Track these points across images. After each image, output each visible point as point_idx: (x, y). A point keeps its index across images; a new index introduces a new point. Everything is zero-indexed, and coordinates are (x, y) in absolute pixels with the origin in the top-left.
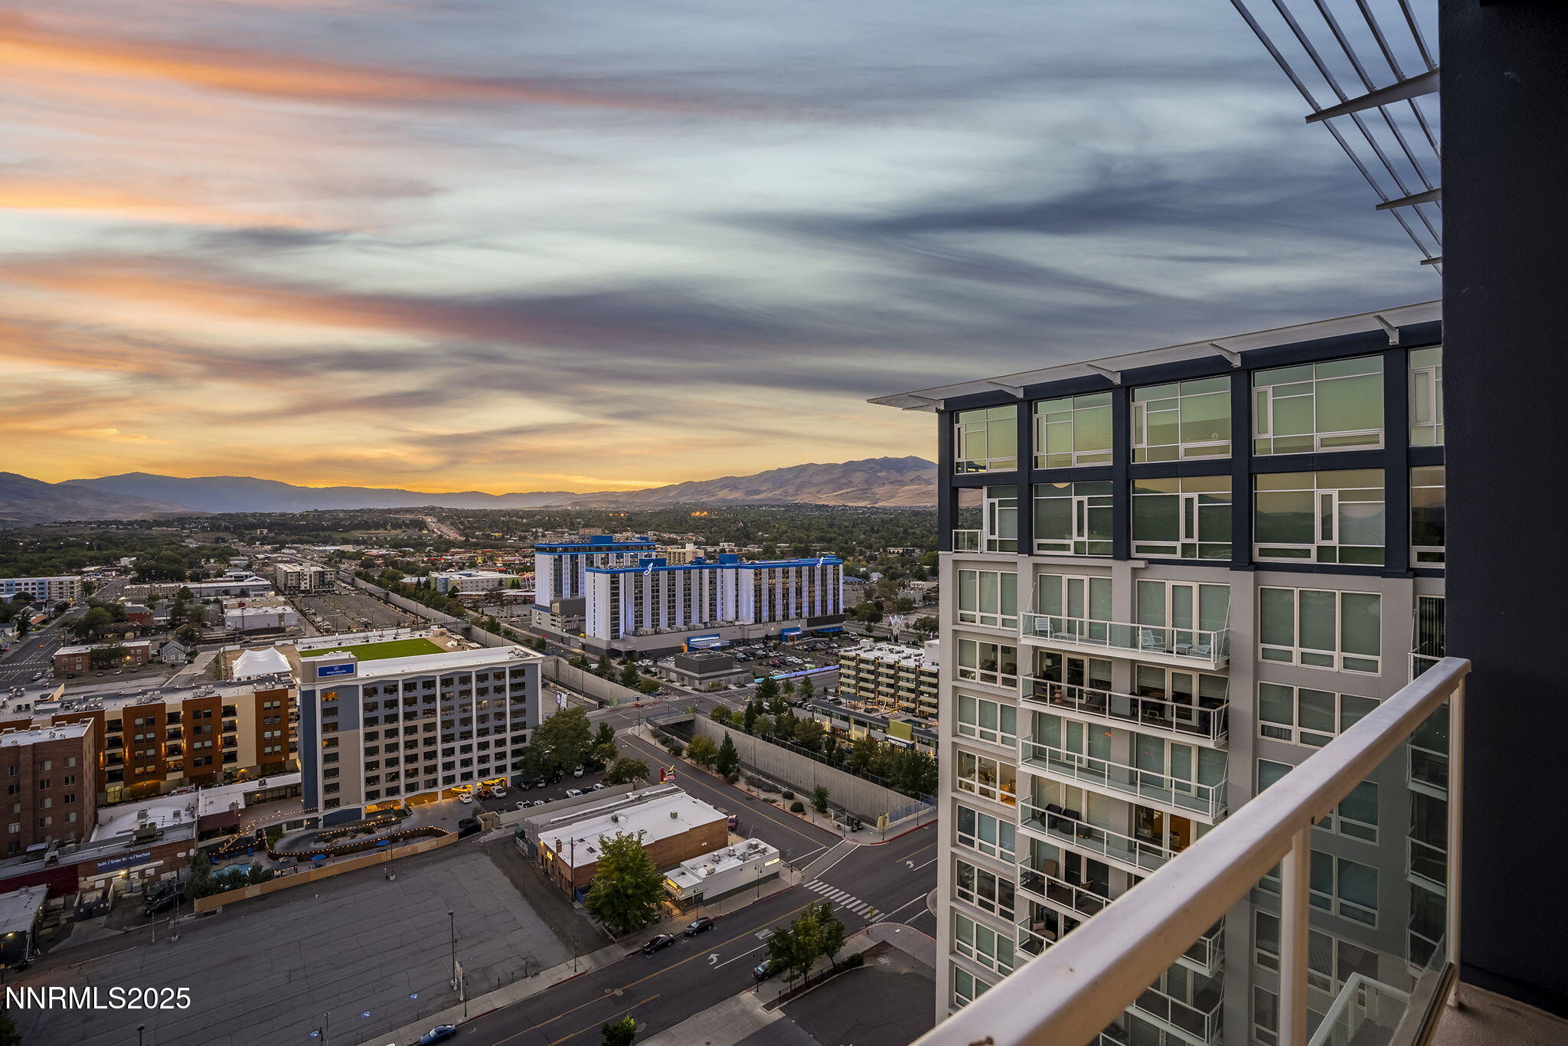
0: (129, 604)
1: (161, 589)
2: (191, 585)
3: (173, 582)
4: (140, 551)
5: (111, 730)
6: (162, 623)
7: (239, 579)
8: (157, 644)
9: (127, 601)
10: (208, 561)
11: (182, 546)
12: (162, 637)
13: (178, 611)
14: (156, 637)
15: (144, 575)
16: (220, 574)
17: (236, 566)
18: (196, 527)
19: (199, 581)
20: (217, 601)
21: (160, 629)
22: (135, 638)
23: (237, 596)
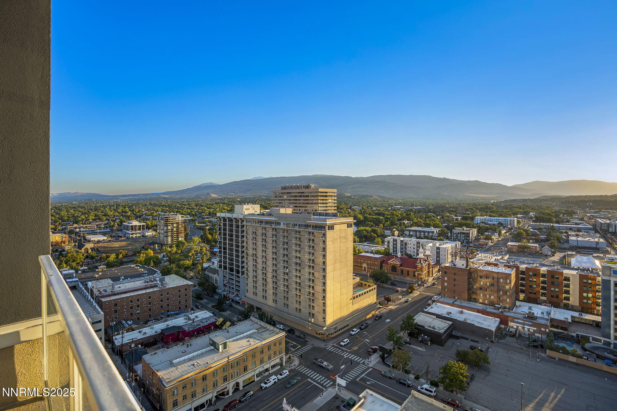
0: (532, 230)
1: (543, 225)
2: (555, 225)
3: (548, 223)
4: (537, 210)
5: (521, 274)
6: (543, 238)
7: (576, 224)
8: (541, 246)
9: (531, 228)
10: (563, 215)
11: (552, 209)
12: (543, 243)
13: (549, 235)
14: (541, 243)
15: (538, 219)
16: (568, 221)
17: (576, 218)
18: (559, 202)
19: (559, 223)
20: (566, 233)
21: (542, 240)
22: (533, 243)
23: (575, 231)
